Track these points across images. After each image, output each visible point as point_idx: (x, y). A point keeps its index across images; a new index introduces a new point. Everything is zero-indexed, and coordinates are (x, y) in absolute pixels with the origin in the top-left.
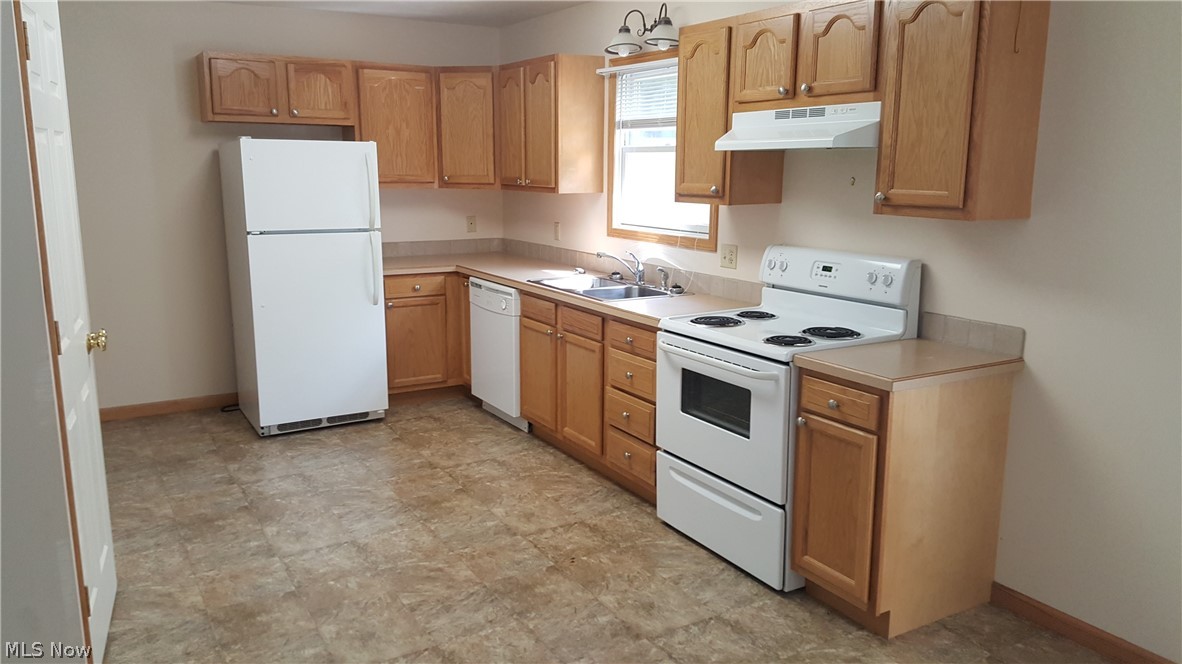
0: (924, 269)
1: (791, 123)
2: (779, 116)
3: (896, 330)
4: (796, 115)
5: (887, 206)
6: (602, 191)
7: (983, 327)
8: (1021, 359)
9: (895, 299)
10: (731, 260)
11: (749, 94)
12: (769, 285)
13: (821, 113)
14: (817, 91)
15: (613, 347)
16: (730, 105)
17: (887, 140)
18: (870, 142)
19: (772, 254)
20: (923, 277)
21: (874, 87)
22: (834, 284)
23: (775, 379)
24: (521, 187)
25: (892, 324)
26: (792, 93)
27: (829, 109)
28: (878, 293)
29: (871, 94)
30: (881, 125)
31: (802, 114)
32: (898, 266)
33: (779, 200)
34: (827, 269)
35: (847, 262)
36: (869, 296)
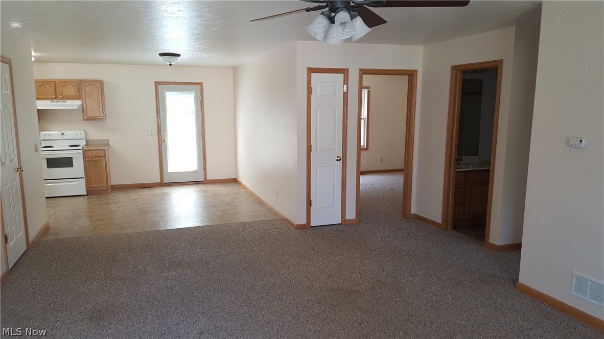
0: (87, 130)
1: (56, 103)
2: (51, 102)
5: (86, 119)
7: (101, 140)
8: (109, 145)
9: (83, 137)
11: (41, 97)
12: (43, 140)
13: (65, 102)
14: (64, 97)
17: (85, 107)
18: (80, 108)
19: (43, 133)
22: (66, 137)
23: (80, 153)
27: (67, 101)
28: (79, 137)
29: (78, 99)
30: (82, 105)
31: (60, 102)
34: (62, 134)
35: (68, 132)
36: (76, 138)
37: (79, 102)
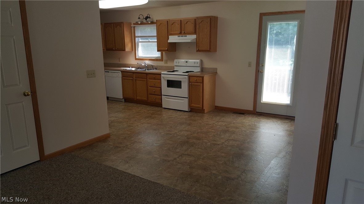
0: (202, 60)
1: (181, 38)
2: (178, 37)
3: (199, 70)
4: (181, 36)
5: (198, 51)
6: (133, 50)
7: (211, 68)
8: (217, 72)
9: (199, 66)
10: (166, 62)
11: (172, 33)
12: (175, 66)
13: (186, 36)
14: (185, 33)
15: (149, 79)
16: (169, 34)
17: (198, 40)
18: (195, 41)
19: (175, 60)
20: (202, 62)
21: (195, 33)
22: (188, 64)
23: (186, 78)
24: (114, 50)
25: (198, 69)
26: (181, 33)
27: (187, 36)
28: (196, 65)
29: (195, 34)
30: (196, 38)
31: (183, 36)
32: (198, 61)
33: (176, 51)
34: (186, 62)
35: (190, 61)
36: (194, 66)
37: (194, 37)
